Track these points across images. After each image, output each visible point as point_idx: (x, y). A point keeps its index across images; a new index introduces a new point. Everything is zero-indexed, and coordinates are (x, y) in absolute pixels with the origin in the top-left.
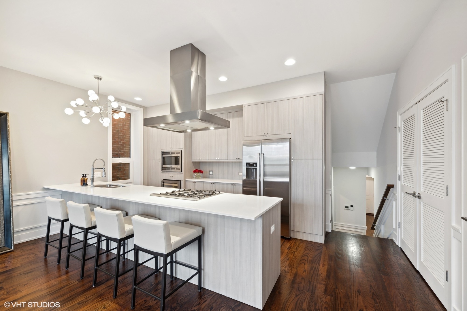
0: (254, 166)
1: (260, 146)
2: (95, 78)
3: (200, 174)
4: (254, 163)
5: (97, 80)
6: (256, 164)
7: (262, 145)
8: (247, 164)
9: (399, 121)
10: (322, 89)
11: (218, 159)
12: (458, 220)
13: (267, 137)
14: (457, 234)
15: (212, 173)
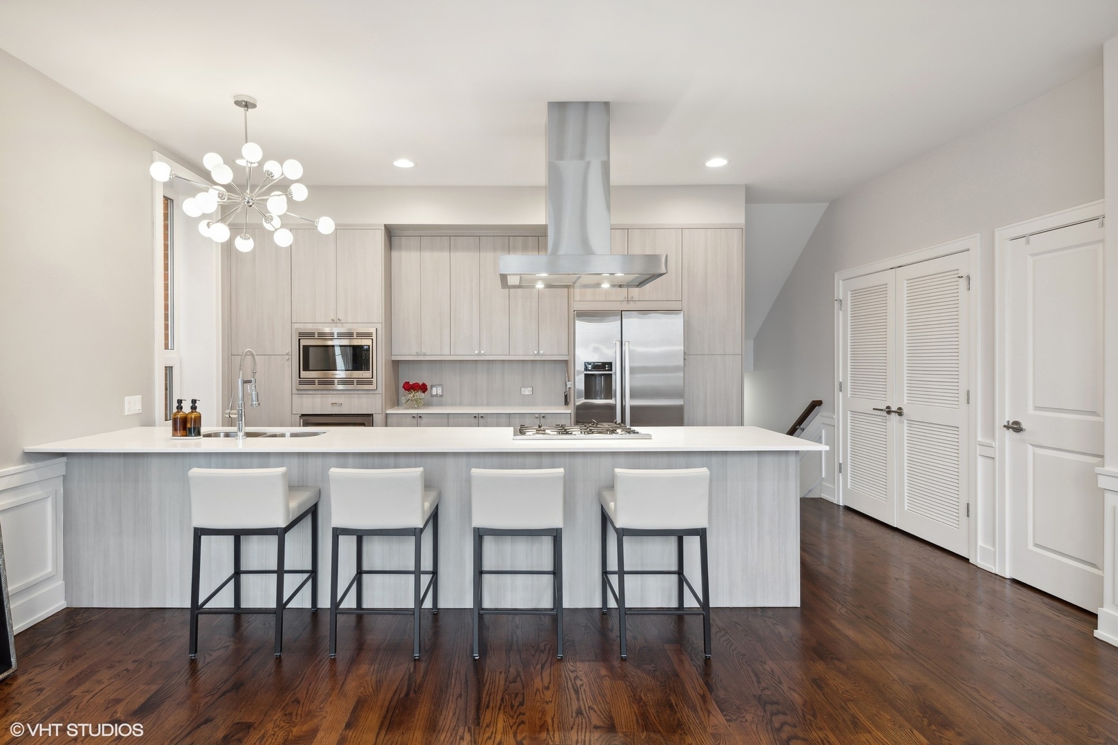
0: (606, 370)
1: (620, 321)
2: (237, 103)
3: (419, 394)
4: (604, 364)
5: (242, 110)
6: (610, 364)
7: (623, 320)
8: (586, 364)
9: (841, 289)
10: (740, 219)
11: (479, 354)
12: (991, 431)
13: (632, 306)
14: (989, 452)
15: (440, 392)
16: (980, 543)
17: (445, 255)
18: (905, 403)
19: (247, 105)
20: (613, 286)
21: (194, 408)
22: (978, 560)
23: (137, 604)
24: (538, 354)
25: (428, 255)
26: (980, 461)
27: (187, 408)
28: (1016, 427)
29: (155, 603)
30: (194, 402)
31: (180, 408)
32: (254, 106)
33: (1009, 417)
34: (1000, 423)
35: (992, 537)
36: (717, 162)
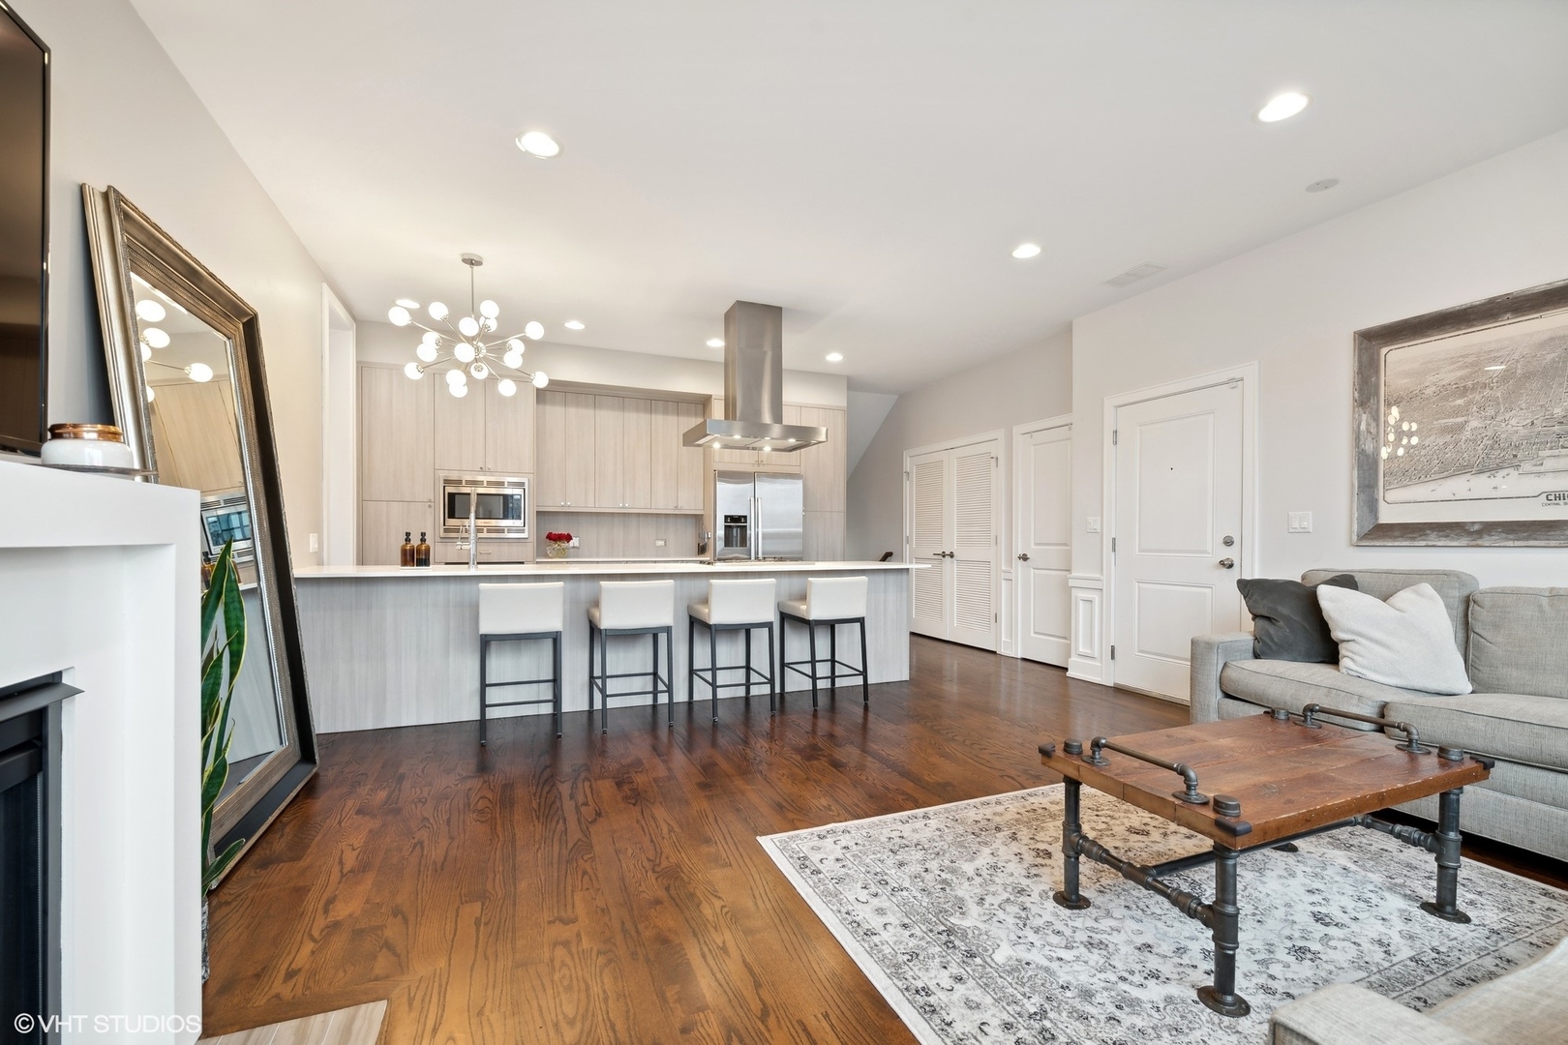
0: (742, 522)
1: (753, 484)
2: (464, 261)
3: (564, 545)
4: (740, 517)
5: (467, 267)
6: (745, 517)
7: (756, 482)
8: (726, 517)
9: (908, 464)
10: (842, 402)
11: (623, 508)
12: (1010, 563)
13: (761, 469)
14: (1008, 576)
15: (577, 544)
16: (1003, 639)
17: (591, 412)
18: (955, 549)
19: (472, 262)
20: (775, 450)
21: (423, 540)
22: (1002, 651)
23: (369, 724)
24: (676, 508)
25: (572, 411)
26: (1003, 582)
27: (415, 541)
28: (1024, 558)
29: (390, 723)
30: (423, 534)
31: (408, 540)
32: (479, 263)
33: (1021, 552)
34: (1015, 556)
35: (1011, 633)
36: (835, 358)
